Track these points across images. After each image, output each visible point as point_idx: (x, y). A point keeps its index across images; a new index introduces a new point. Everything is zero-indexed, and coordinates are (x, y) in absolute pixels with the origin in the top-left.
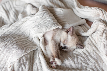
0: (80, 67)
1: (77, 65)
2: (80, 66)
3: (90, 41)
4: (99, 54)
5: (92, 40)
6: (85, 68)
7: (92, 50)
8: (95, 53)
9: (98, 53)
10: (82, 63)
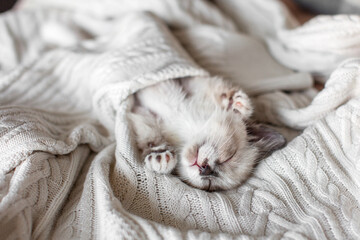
0: (256, 228)
1: (244, 221)
2: (258, 224)
3: (314, 137)
4: (350, 190)
5: (327, 136)
6: (276, 231)
7: (320, 174)
8: (332, 188)
9: (346, 185)
10: (267, 217)
